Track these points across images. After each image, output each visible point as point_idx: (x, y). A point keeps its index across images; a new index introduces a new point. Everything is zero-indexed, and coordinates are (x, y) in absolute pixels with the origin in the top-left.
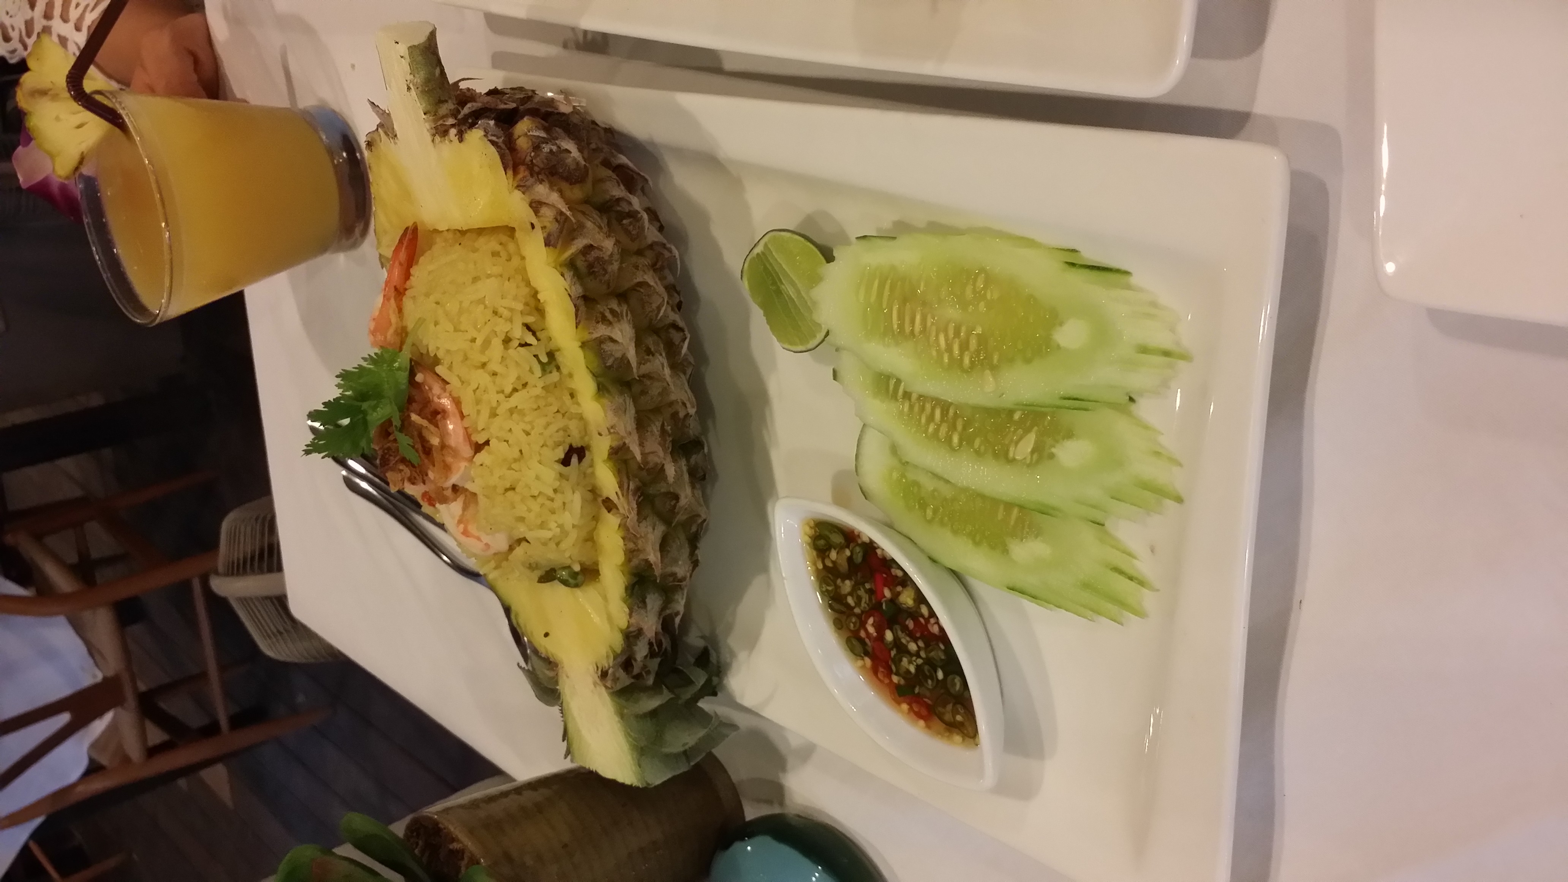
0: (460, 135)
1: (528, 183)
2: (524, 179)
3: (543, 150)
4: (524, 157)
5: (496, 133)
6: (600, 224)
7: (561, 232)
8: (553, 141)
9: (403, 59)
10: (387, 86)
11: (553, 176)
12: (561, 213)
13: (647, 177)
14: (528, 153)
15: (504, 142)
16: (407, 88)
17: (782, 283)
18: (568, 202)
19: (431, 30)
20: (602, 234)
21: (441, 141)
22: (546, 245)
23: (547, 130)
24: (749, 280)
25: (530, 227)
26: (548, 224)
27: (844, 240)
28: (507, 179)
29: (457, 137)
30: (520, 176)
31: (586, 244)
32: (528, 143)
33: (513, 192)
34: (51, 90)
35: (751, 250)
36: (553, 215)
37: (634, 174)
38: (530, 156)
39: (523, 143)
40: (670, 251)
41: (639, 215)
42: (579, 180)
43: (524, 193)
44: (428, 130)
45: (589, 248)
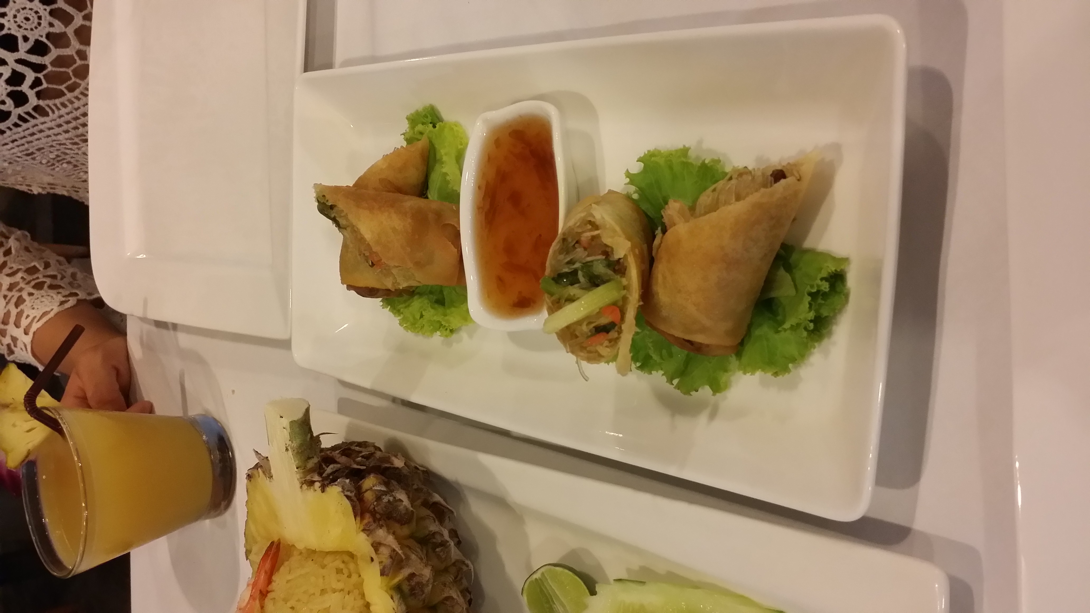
0: (323, 487)
1: (371, 528)
2: (368, 524)
3: (383, 500)
4: (369, 505)
5: (350, 489)
6: (421, 556)
7: (392, 564)
8: (390, 493)
9: (285, 429)
10: (270, 443)
11: (389, 520)
12: (394, 550)
13: (453, 510)
14: (372, 503)
15: (355, 496)
16: (286, 449)
17: (554, 604)
18: (397, 538)
19: (306, 407)
20: (422, 564)
21: (307, 489)
22: (381, 575)
23: (386, 484)
24: (527, 596)
25: (369, 559)
26: (384, 560)
27: (606, 581)
28: (356, 524)
29: (321, 488)
30: (365, 521)
31: (410, 573)
32: (372, 496)
33: (359, 533)
34: (11, 404)
35: (530, 576)
36: (388, 553)
37: (444, 508)
38: (374, 505)
39: (369, 496)
40: (467, 566)
41: (448, 544)
42: (408, 521)
43: (368, 536)
44: (298, 479)
45: (412, 575)
